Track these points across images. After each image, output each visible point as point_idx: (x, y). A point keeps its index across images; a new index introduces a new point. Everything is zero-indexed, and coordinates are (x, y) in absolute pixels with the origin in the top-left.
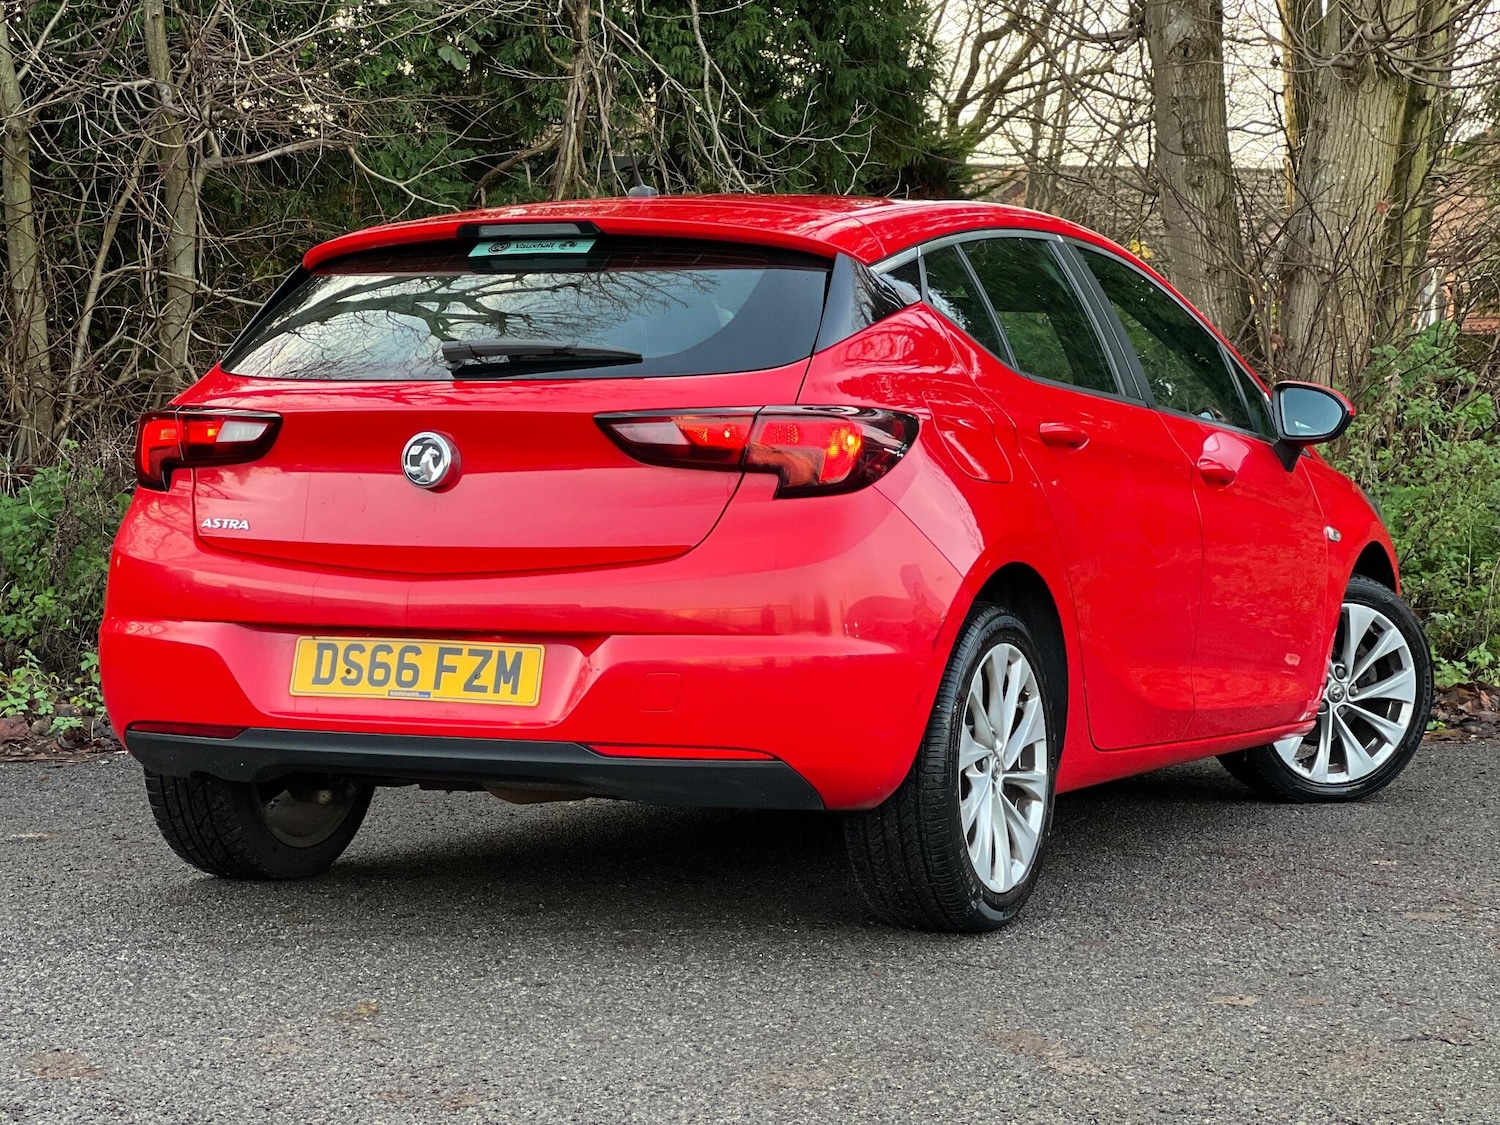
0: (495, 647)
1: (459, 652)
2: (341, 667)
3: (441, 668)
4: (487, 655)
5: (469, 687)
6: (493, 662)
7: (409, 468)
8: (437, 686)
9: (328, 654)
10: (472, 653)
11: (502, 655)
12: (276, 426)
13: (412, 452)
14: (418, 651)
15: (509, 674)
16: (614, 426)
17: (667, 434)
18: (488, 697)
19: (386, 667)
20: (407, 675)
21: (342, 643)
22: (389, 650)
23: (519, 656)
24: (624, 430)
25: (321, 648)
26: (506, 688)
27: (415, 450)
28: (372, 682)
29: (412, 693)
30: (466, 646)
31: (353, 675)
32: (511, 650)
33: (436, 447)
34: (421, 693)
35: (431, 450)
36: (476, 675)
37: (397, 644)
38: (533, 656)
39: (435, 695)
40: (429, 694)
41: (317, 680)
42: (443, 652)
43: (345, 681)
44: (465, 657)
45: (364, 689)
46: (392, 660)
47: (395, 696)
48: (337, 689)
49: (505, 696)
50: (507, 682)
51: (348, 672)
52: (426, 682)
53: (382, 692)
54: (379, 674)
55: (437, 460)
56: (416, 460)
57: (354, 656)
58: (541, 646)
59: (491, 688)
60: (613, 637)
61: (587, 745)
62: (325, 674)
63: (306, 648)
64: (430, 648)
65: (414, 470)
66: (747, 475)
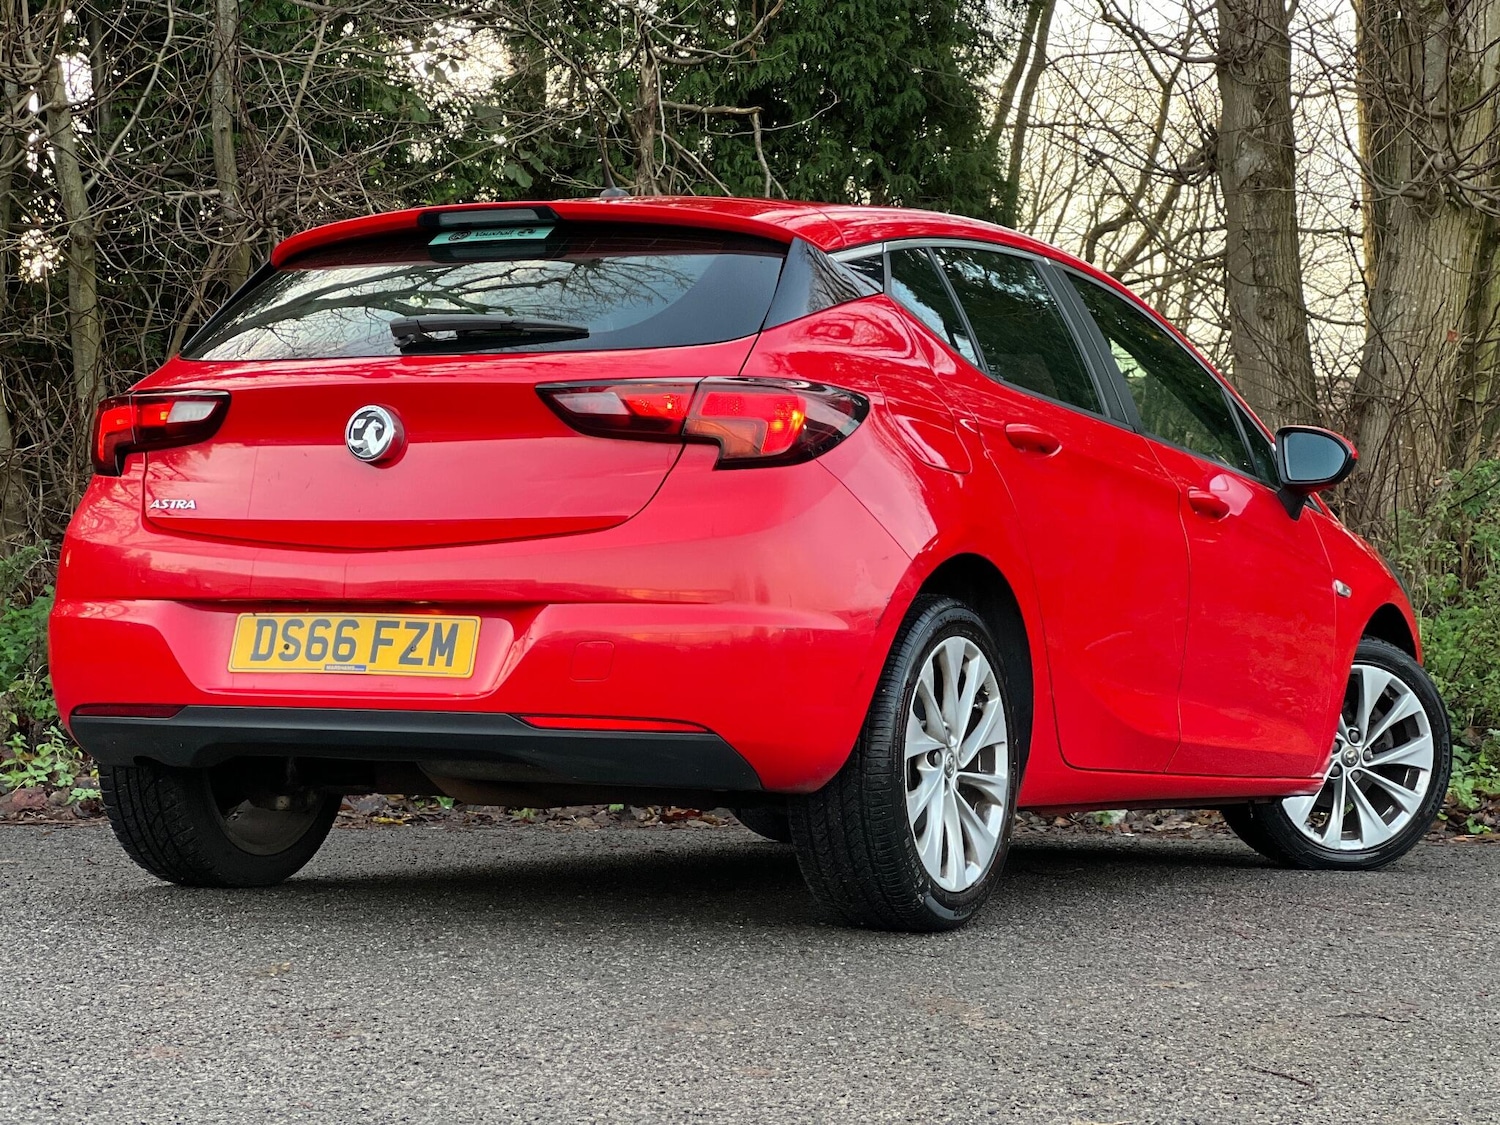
0: (431, 620)
1: (396, 625)
2: (280, 642)
3: (378, 641)
4: (423, 628)
5: (404, 659)
6: (429, 635)
7: (353, 442)
8: (373, 659)
9: (267, 630)
10: (409, 626)
11: (438, 627)
12: (224, 404)
13: (356, 426)
14: (355, 625)
15: (444, 646)
16: (555, 396)
17: (608, 403)
18: (424, 670)
19: (324, 641)
20: (344, 649)
21: (281, 618)
22: (327, 625)
23: (454, 628)
24: (565, 400)
25: (261, 624)
26: (440, 660)
27: (359, 424)
28: (310, 657)
29: (348, 667)
30: (403, 619)
31: (292, 650)
32: (447, 622)
33: (380, 420)
34: (356, 666)
35: (374, 424)
36: (412, 648)
37: (335, 618)
38: (469, 626)
39: (371, 669)
40: (364, 667)
41: (256, 657)
42: (380, 625)
43: (283, 656)
44: (402, 630)
45: (302, 664)
46: (330, 635)
47: (331, 670)
48: (275, 664)
49: (440, 668)
50: (442, 654)
51: (287, 647)
52: (362, 656)
53: (318, 666)
54: (317, 649)
55: (379, 433)
56: (359, 434)
57: (293, 631)
58: (478, 618)
59: (426, 661)
60: (550, 606)
61: (518, 715)
62: (263, 650)
63: (247, 622)
64: (367, 622)
65: (357, 443)
66: (688, 446)
